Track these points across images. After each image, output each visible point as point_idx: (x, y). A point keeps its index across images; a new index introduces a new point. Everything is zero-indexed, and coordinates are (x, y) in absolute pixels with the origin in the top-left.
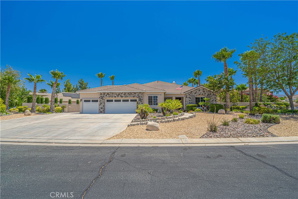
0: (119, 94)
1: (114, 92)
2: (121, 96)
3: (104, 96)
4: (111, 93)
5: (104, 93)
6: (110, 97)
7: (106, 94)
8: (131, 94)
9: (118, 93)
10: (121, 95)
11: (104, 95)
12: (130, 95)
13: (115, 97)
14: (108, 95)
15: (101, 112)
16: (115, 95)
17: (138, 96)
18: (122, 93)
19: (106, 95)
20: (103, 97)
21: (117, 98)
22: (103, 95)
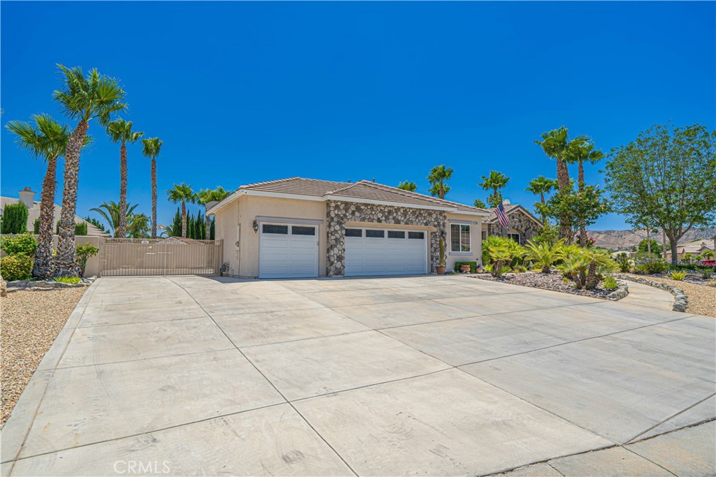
0: (390, 212)
1: (376, 202)
2: (394, 218)
3: (345, 215)
4: (366, 205)
5: (346, 203)
6: (363, 219)
7: (353, 208)
8: (420, 213)
9: (386, 210)
10: (395, 214)
11: (347, 211)
12: (417, 217)
13: (379, 221)
14: (357, 214)
15: (326, 274)
16: (380, 215)
17: (436, 223)
18: (399, 209)
19: (353, 213)
20: (342, 219)
21: (375, 226)
22: (344, 212)
